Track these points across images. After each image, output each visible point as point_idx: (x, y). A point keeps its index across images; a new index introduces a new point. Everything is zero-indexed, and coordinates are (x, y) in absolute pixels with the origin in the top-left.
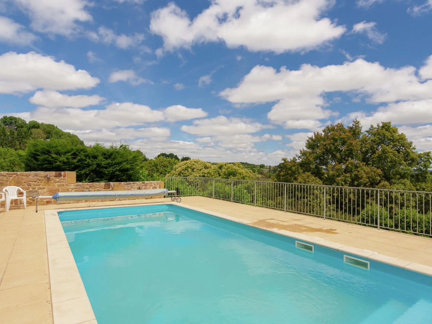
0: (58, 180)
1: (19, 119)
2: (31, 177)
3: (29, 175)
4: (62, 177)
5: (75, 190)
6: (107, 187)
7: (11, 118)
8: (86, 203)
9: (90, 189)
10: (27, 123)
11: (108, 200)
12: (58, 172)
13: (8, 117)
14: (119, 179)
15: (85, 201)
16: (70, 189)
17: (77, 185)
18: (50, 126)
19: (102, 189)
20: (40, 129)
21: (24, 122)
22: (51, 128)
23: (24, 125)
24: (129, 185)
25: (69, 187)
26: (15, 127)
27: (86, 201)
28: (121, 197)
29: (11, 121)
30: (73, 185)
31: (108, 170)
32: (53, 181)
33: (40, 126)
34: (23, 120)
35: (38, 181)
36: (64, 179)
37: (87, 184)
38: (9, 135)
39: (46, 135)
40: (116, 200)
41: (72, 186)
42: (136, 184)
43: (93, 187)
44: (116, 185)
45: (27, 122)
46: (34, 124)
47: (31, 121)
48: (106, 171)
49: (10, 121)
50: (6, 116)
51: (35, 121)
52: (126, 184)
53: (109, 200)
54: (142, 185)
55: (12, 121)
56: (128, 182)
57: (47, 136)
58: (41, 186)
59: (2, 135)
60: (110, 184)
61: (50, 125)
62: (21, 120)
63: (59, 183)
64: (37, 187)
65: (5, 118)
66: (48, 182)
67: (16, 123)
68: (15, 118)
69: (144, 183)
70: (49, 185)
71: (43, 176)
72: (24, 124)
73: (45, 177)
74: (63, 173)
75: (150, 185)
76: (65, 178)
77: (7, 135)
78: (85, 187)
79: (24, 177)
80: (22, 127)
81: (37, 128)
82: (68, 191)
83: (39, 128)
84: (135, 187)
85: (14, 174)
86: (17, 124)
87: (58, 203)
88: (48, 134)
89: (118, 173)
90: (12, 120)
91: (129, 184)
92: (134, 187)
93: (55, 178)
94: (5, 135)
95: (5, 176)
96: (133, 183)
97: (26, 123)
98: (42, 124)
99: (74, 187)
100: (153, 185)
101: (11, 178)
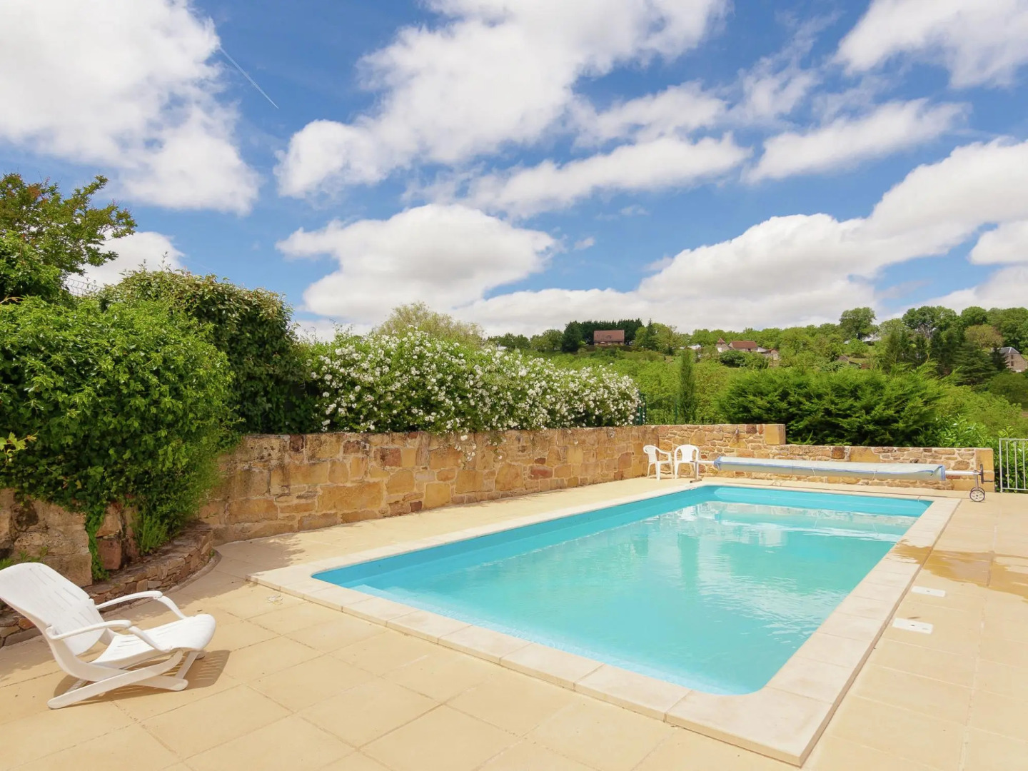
0: (751, 438)
1: (941, 309)
2: (715, 432)
3: (713, 430)
4: (758, 434)
5: (778, 456)
6: (840, 455)
7: (923, 312)
8: (799, 482)
9: (804, 457)
10: (957, 315)
11: (841, 480)
12: (751, 426)
13: (917, 309)
14: (877, 439)
15: (796, 479)
16: (771, 455)
17: (782, 449)
18: (1012, 314)
19: (828, 458)
20: (987, 325)
21: (950, 315)
22: (1017, 318)
23: (951, 322)
24: (890, 454)
25: (770, 451)
26: (932, 328)
27: (799, 479)
28: (868, 478)
29: (923, 318)
30: (774, 447)
31: (849, 420)
32: (744, 440)
33: (988, 318)
34: (950, 310)
35: (724, 439)
36: (761, 437)
37: (800, 447)
38: (915, 349)
39: (1005, 336)
40: (860, 483)
41: (774, 450)
42: (905, 452)
43: (810, 454)
44: (856, 451)
45: (959, 314)
46: (974, 315)
47: (966, 310)
48: (844, 423)
49: (921, 317)
50: (914, 309)
51: (976, 307)
52: (882, 450)
53: (843, 482)
54: (925, 456)
55: (925, 317)
56: (885, 448)
57: (1005, 338)
58: (729, 447)
59: (902, 350)
60: (844, 449)
61: (1014, 310)
62: (946, 311)
63: (753, 444)
64: (723, 448)
65: (911, 312)
66: (738, 442)
67: (933, 321)
68: (931, 310)
69: (930, 451)
70: (739, 447)
71: (731, 431)
72: (951, 320)
73: (733, 433)
74: (758, 426)
75: (947, 456)
76: (762, 435)
77: (911, 349)
78: (795, 452)
79: (707, 433)
80: (948, 325)
81: (981, 324)
82: (767, 456)
83: (987, 323)
84: (904, 459)
85: (695, 428)
86: (936, 321)
87: (753, 477)
88: (1011, 334)
89: (871, 427)
90: (925, 314)
91: (891, 451)
92: (902, 458)
93: (747, 436)
94: (908, 350)
95: (686, 431)
96: (898, 450)
97: (955, 316)
98: (994, 312)
99: (777, 452)
100: (956, 456)
101: (693, 434)
